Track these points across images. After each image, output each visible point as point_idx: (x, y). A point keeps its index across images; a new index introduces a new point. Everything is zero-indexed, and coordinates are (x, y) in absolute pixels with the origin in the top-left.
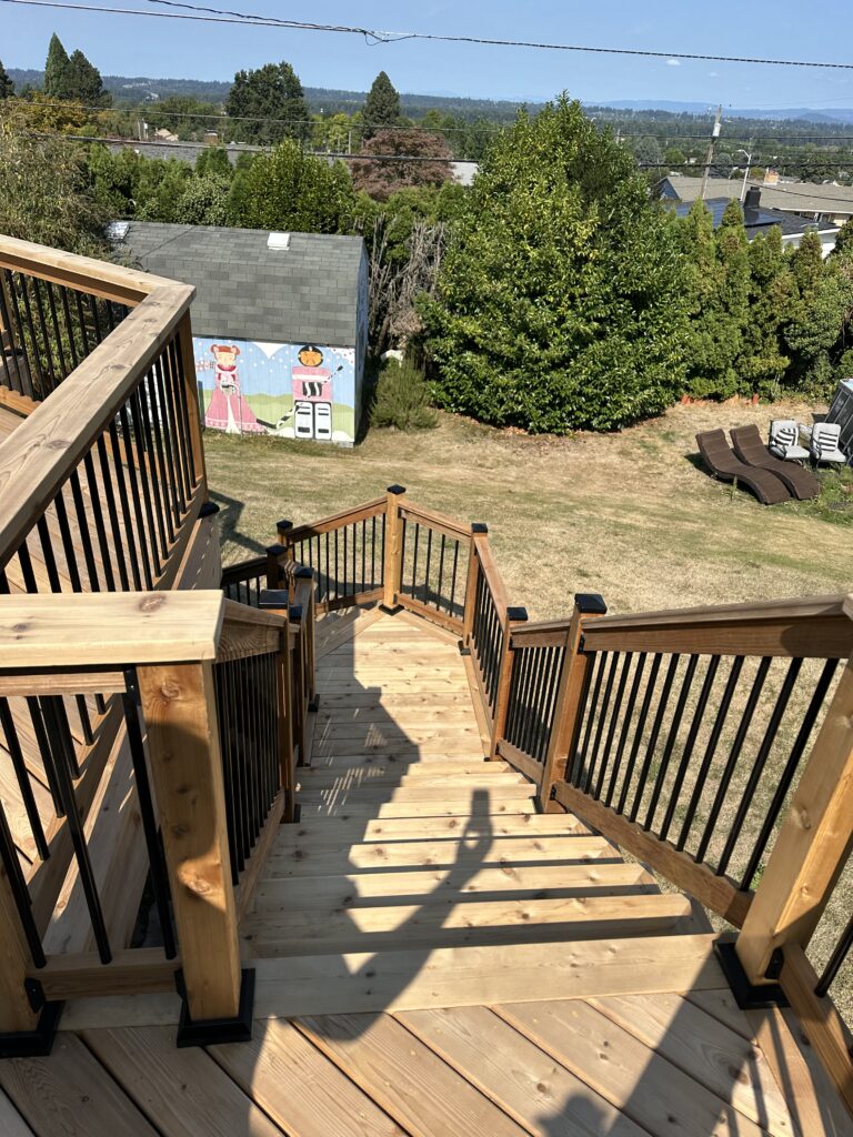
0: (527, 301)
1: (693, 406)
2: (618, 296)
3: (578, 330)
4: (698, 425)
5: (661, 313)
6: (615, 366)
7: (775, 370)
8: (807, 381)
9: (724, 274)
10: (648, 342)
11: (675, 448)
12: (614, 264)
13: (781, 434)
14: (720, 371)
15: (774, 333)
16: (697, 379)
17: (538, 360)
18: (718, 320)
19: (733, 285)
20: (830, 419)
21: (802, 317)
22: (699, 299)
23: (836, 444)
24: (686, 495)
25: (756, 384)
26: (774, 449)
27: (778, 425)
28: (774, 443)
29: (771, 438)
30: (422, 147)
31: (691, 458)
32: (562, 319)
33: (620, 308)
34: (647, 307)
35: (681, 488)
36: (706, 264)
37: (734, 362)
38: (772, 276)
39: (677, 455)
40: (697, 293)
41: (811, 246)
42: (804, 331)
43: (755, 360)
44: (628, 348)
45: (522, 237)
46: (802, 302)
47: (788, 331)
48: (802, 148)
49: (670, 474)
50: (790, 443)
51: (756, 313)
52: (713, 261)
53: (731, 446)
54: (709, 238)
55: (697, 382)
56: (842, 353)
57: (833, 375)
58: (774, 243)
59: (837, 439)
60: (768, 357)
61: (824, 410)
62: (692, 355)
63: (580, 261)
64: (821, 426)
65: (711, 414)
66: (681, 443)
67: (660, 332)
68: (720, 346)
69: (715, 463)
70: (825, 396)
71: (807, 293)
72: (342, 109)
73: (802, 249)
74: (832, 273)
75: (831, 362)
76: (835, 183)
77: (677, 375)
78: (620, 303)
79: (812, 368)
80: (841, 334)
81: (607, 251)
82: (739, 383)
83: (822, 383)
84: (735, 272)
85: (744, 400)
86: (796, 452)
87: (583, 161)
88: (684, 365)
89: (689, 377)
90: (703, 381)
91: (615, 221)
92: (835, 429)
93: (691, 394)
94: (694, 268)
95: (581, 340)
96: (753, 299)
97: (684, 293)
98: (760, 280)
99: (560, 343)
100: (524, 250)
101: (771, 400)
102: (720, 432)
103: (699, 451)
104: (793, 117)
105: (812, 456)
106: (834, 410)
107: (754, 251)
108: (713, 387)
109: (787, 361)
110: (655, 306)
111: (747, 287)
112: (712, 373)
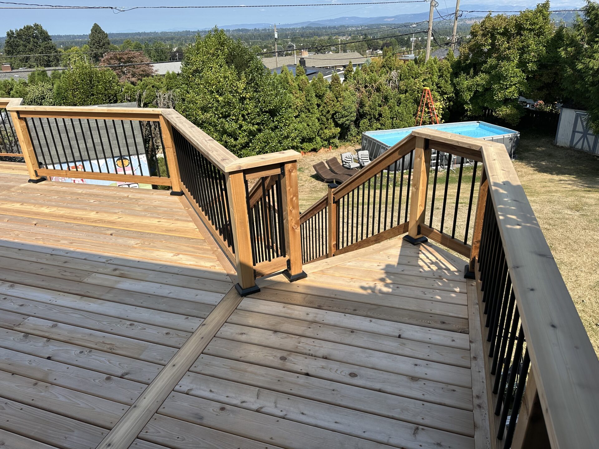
0: (224, 120)
1: (306, 155)
2: (263, 112)
3: (250, 129)
4: (311, 163)
5: (283, 117)
6: (269, 143)
7: (335, 134)
8: (349, 136)
9: (304, 96)
10: (280, 130)
11: (305, 174)
12: (257, 98)
13: (346, 159)
14: (313, 138)
15: (331, 118)
16: (305, 144)
17: (235, 146)
18: (306, 117)
19: (309, 101)
20: (363, 149)
21: (340, 109)
22: (297, 109)
23: (368, 158)
24: (316, 191)
25: (329, 141)
26: (345, 165)
27: (344, 156)
28: (344, 163)
29: (343, 161)
30: (133, 58)
31: (313, 176)
32: (241, 126)
33: (265, 118)
34: (276, 115)
35: (313, 189)
36: (295, 93)
37: (318, 133)
38: (324, 94)
39: (307, 176)
40: (296, 106)
41: (335, 79)
42: (342, 115)
43: (326, 131)
44: (273, 134)
45: (213, 92)
46: (338, 103)
47: (336, 117)
48: (312, 39)
49: (307, 184)
50: (351, 162)
51: (322, 111)
52: (298, 91)
53: (328, 168)
54: (294, 82)
55: (305, 145)
56: (359, 122)
57: (358, 132)
58: (321, 80)
59: (368, 156)
60: (331, 129)
61: (359, 147)
62: (300, 133)
63: (242, 99)
64: (360, 152)
65: (314, 158)
66: (307, 171)
67: (285, 125)
68: (311, 128)
69: (324, 176)
70: (358, 141)
71: (339, 99)
72: (73, 44)
73: (333, 81)
74: (347, 89)
75: (356, 127)
76: (331, 53)
77: (296, 143)
78: (264, 115)
79: (349, 131)
80: (357, 115)
81: (253, 93)
82: (322, 142)
83: (355, 136)
84: (308, 95)
85: (326, 149)
86: (354, 165)
87: (232, 55)
88: (297, 138)
89: (301, 143)
90: (307, 144)
91: (253, 80)
92: (366, 152)
93: (304, 151)
94: (291, 95)
95: (252, 134)
96: (319, 106)
97: (290, 107)
98: (319, 97)
99: (243, 137)
100: (215, 98)
101: (337, 147)
102: (322, 162)
103: (315, 173)
104: (305, 26)
105: (361, 165)
106: (363, 146)
107: (314, 85)
108: (312, 146)
109: (339, 130)
110: (280, 114)
111: (315, 101)
112: (310, 140)
